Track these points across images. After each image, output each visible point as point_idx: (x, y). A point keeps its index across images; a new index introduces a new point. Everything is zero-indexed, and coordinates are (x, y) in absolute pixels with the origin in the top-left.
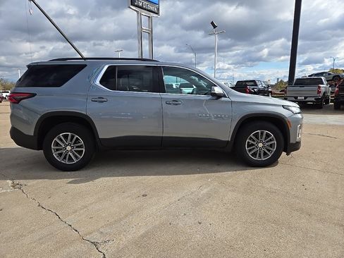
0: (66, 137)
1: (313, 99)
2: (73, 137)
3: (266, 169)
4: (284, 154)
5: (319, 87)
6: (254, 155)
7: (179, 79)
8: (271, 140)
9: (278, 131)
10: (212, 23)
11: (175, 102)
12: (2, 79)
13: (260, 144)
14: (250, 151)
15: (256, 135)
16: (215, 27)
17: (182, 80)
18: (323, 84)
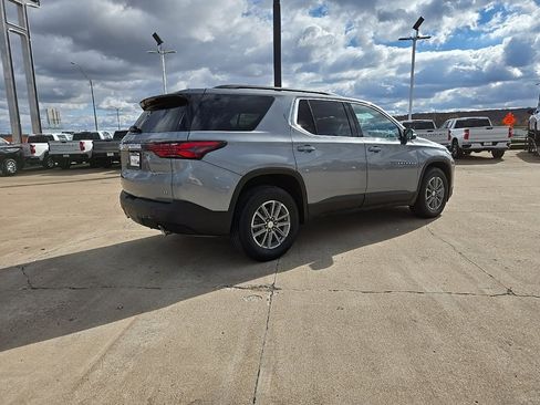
10: (155, 36)
11: (375, 148)
13: (434, 192)
16: (159, 42)
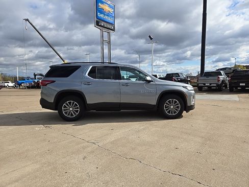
0: (70, 103)
1: (215, 85)
2: (73, 103)
3: (175, 120)
4: (184, 112)
5: (219, 77)
6: (169, 112)
7: (128, 73)
8: (177, 104)
9: (181, 100)
10: (150, 37)
11: (127, 85)
12: (2, 74)
13: (172, 106)
14: (167, 110)
15: (170, 102)
16: (151, 39)
17: (131, 73)
18: (221, 75)
